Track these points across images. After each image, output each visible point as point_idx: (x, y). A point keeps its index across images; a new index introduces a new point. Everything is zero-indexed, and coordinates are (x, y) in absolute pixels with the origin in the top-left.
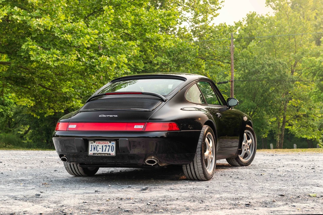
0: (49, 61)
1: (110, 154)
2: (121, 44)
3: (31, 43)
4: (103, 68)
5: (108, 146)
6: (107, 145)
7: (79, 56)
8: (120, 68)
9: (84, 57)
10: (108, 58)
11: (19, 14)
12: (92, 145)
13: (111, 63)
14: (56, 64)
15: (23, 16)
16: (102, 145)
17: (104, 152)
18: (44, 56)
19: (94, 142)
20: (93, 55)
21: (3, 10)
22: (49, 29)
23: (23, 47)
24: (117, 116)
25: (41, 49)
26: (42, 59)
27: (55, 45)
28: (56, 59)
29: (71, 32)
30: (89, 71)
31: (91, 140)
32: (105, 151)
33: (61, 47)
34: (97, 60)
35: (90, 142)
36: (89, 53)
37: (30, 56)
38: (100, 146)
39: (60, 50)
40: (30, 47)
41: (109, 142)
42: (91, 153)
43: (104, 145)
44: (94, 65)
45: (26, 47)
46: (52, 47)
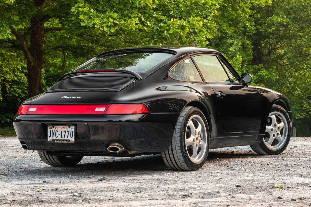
0: (103, 27)
1: (69, 140)
3: (81, 5)
4: (173, 33)
5: (68, 131)
6: (67, 130)
7: (143, 20)
8: (198, 33)
9: (150, 21)
10: (178, 21)
12: (51, 131)
13: (183, 28)
14: (113, 30)
16: (61, 130)
17: (63, 138)
18: (97, 21)
19: (53, 127)
20: (162, 18)
23: (73, 9)
24: (80, 97)
25: (95, 12)
26: (94, 24)
27: (112, 7)
28: (112, 24)
30: (157, 38)
31: (50, 125)
32: (64, 137)
33: (120, 9)
34: (166, 24)
35: (49, 127)
36: (156, 15)
38: (59, 132)
39: (118, 13)
40: (80, 9)
41: (68, 127)
42: (49, 139)
43: (63, 130)
44: (162, 30)
45: (76, 10)
46: (109, 10)
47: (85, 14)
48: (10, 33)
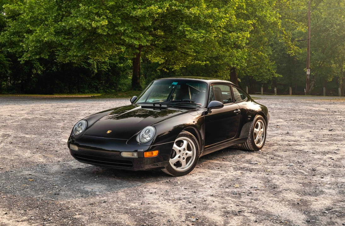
0: (198, 38)
2: (242, 23)
3: (185, 26)
4: (233, 41)
7: (216, 33)
10: (236, 34)
11: (175, 5)
13: (238, 37)
14: (202, 40)
15: (178, 6)
20: (224, 32)
21: (166, 3)
22: (197, 15)
25: (192, 30)
26: (194, 37)
27: (200, 27)
28: (202, 36)
29: (210, 16)
33: (205, 28)
34: (227, 35)
37: (185, 36)
39: (204, 30)
40: (185, 28)
44: (226, 39)
45: (182, 28)
47: (188, 31)
48: (146, 41)
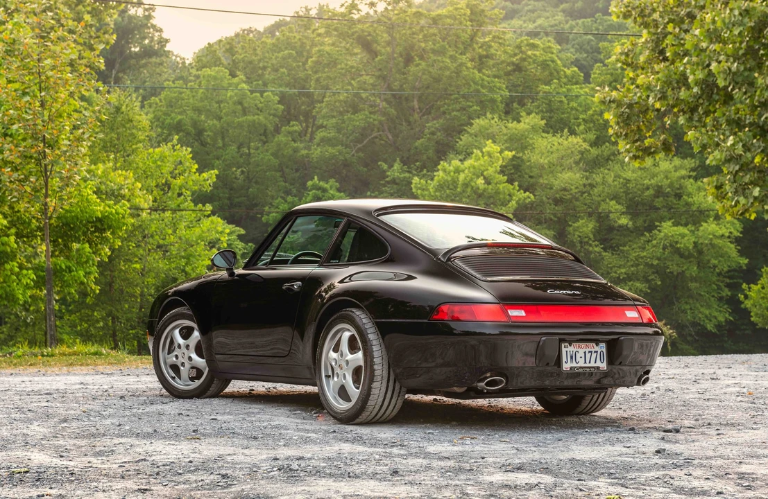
1: (598, 368)
5: (595, 352)
6: (593, 350)
12: (567, 351)
16: (584, 350)
17: (588, 365)
19: (570, 345)
31: (565, 341)
32: (590, 362)
35: (563, 345)
38: (581, 352)
41: (594, 344)
42: (566, 367)
43: (587, 350)
